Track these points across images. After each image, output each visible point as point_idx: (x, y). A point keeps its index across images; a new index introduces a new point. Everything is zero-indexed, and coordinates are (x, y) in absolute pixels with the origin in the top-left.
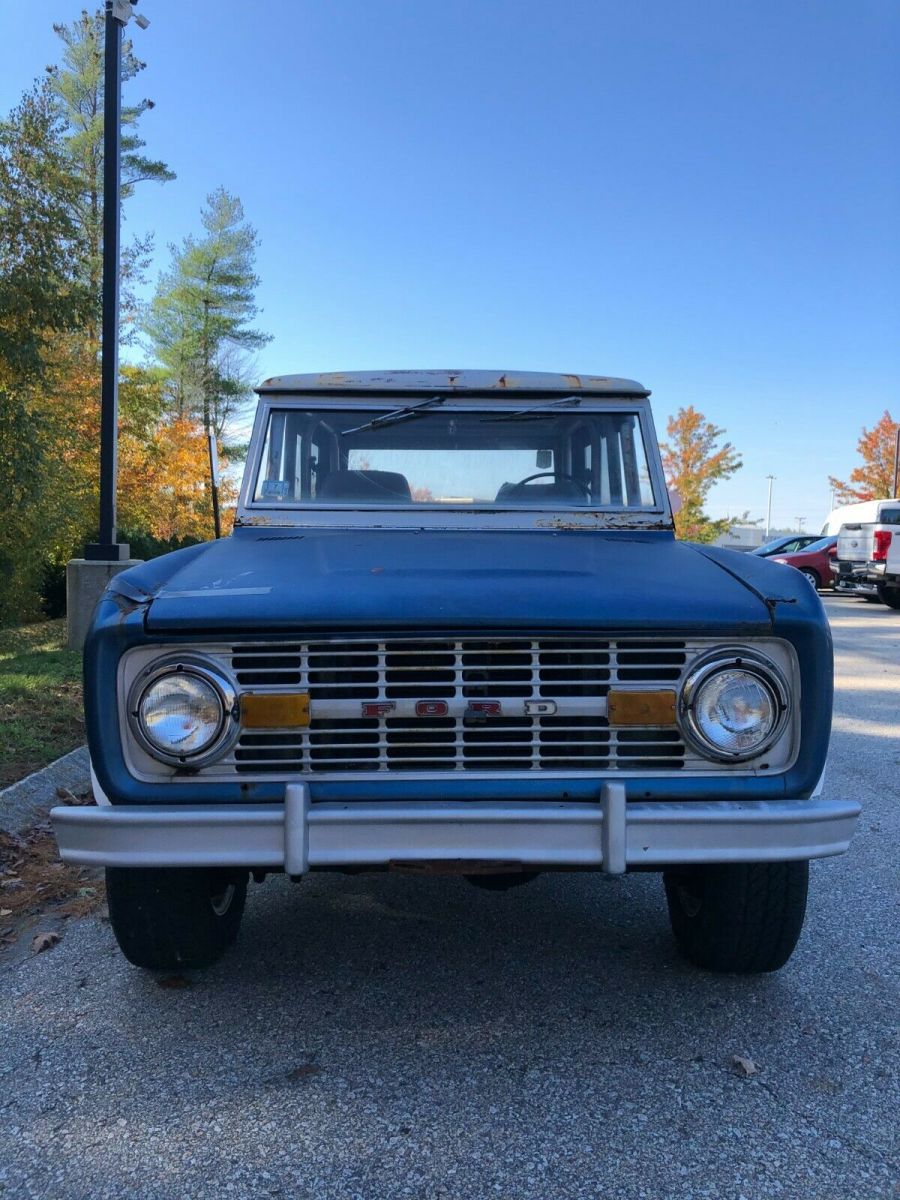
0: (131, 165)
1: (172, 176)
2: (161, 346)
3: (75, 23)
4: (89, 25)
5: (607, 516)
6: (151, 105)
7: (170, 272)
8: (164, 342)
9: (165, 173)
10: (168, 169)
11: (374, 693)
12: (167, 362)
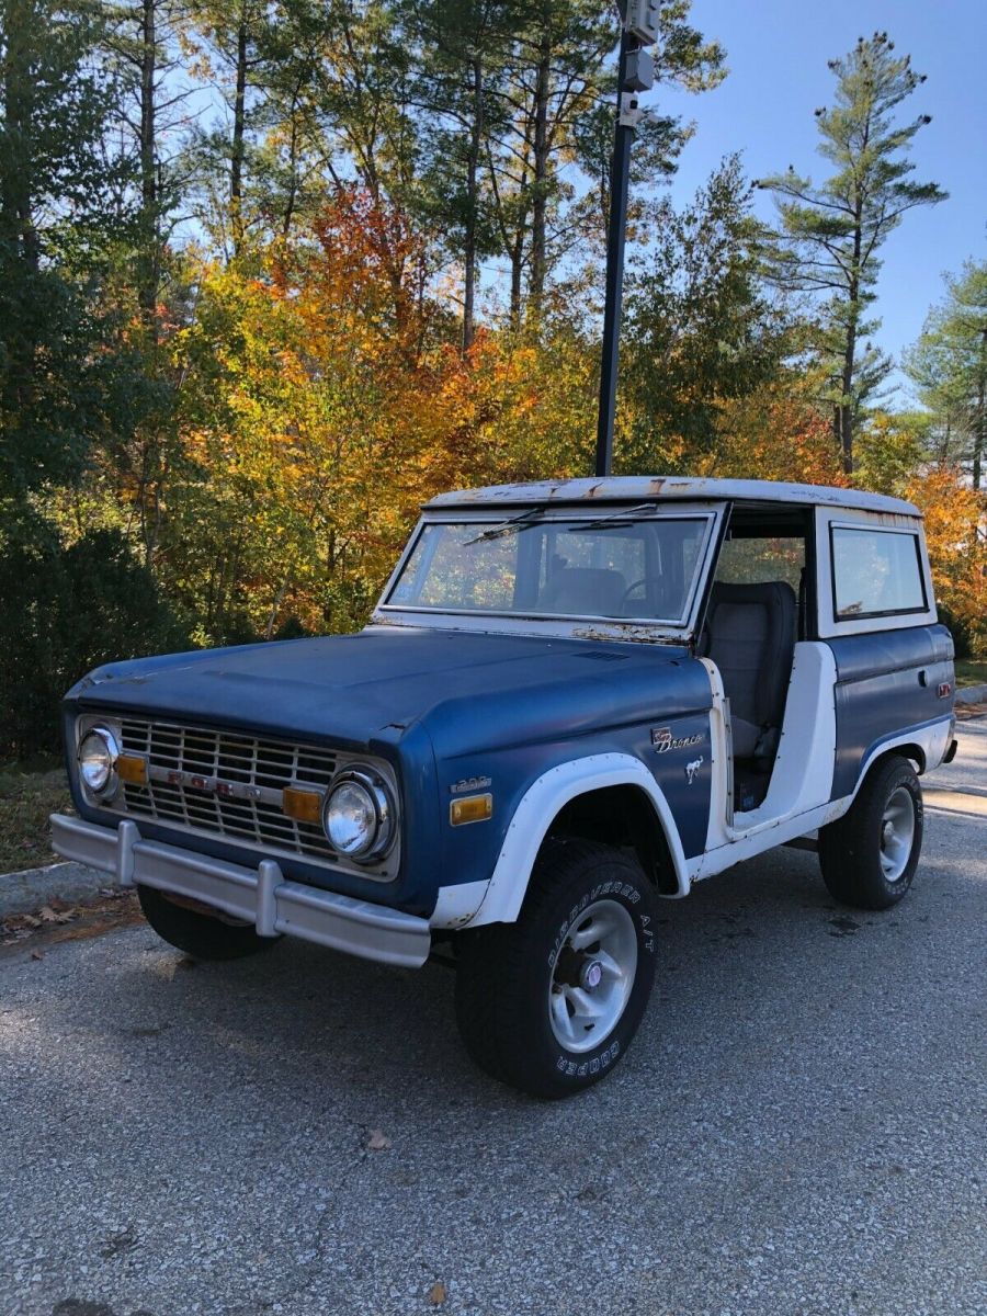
0: (897, 194)
1: (945, 196)
2: (926, 389)
3: (849, 55)
4: (863, 54)
5: (634, 629)
6: (927, 120)
7: (941, 304)
8: (928, 384)
9: (936, 194)
10: (938, 190)
11: (174, 765)
12: (932, 406)
